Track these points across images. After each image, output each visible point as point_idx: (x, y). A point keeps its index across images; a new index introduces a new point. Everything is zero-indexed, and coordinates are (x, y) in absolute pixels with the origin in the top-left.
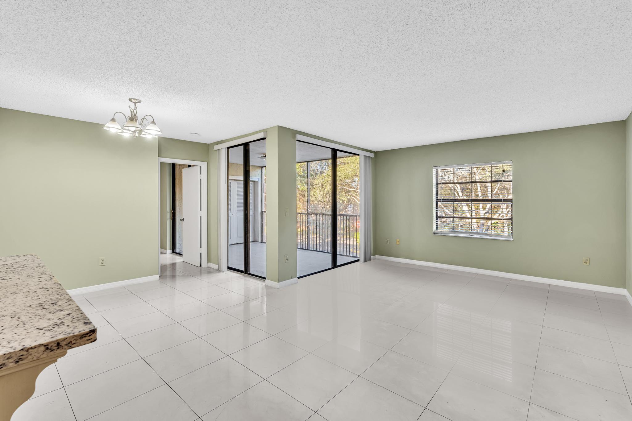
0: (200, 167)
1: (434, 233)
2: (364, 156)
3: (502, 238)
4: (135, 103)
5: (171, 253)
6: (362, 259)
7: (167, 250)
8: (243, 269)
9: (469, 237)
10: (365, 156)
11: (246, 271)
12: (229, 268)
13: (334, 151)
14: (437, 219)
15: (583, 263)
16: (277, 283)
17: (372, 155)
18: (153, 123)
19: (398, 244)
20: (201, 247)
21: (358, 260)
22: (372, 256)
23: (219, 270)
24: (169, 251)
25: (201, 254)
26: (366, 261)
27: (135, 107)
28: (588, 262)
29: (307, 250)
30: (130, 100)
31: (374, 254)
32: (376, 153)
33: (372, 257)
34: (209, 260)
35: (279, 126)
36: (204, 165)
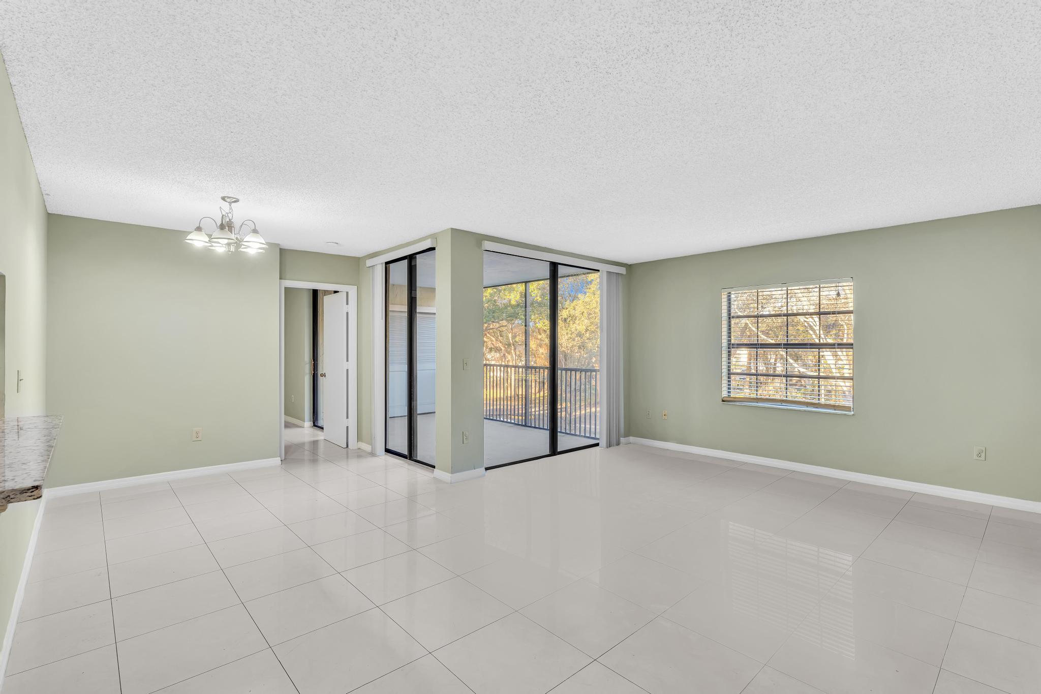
0: (347, 293)
1: (723, 401)
2: (607, 272)
3: (835, 410)
4: (230, 203)
5: (310, 427)
6: (603, 442)
7: (304, 422)
8: (406, 452)
9: (779, 409)
10: (609, 273)
11: (410, 455)
12: (388, 451)
13: (554, 266)
14: (729, 378)
15: (975, 457)
16: (450, 475)
17: (622, 270)
18: (255, 231)
19: (665, 419)
20: (347, 418)
21: (597, 445)
22: (621, 438)
23: (373, 454)
24: (308, 424)
25: (347, 427)
26: (609, 445)
27: (231, 208)
28: (983, 455)
29: (525, 426)
30: (223, 199)
31: (627, 435)
32: (629, 267)
33: (622, 440)
34: (359, 438)
35: (452, 229)
36: (353, 291)
